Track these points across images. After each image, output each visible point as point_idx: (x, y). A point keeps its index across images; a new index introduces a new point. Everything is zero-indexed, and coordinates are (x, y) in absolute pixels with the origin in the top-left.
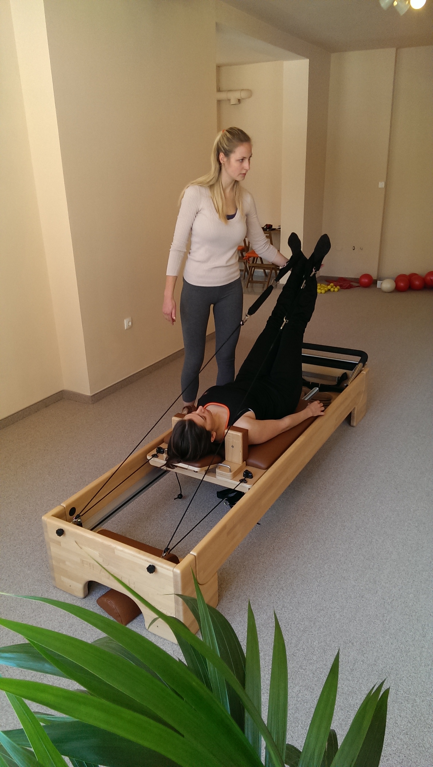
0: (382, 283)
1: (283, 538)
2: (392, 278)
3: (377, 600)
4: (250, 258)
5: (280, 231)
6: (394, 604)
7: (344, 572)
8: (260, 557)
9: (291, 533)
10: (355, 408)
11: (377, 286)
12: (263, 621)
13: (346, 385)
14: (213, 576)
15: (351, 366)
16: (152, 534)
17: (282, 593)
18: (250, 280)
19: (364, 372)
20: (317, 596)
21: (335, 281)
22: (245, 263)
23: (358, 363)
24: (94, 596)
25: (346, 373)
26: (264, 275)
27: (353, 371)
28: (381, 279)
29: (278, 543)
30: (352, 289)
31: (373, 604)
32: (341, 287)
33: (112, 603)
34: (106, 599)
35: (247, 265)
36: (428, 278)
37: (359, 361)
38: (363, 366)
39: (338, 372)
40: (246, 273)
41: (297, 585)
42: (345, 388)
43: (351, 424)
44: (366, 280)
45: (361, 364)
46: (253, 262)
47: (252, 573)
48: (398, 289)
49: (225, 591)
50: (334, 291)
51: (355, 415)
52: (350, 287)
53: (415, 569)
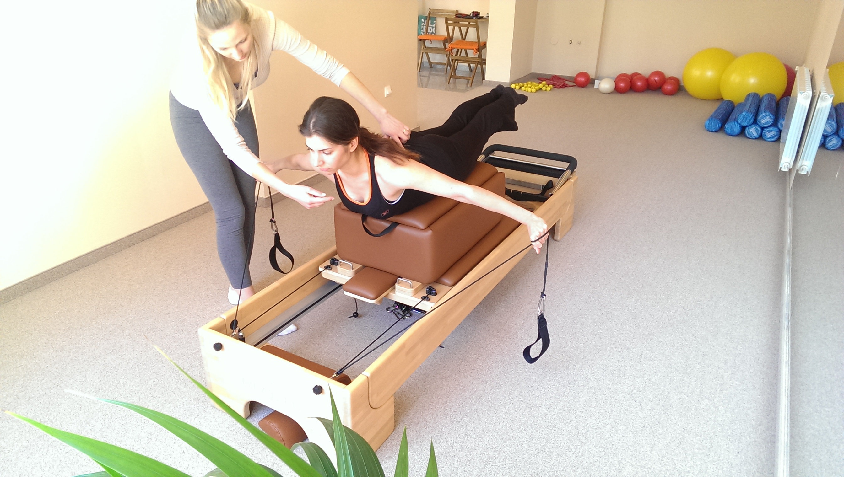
0: (600, 83)
1: (470, 360)
2: (611, 78)
3: (570, 431)
4: (454, 50)
5: (488, 19)
6: (588, 435)
7: (536, 399)
8: (444, 380)
9: (479, 355)
10: (559, 220)
11: (594, 86)
12: (443, 449)
13: (550, 194)
14: (388, 400)
15: (558, 173)
16: (325, 352)
17: (466, 420)
18: (453, 75)
19: (572, 180)
20: (505, 424)
21: (548, 80)
22: (448, 56)
23: (565, 169)
24: (257, 417)
25: (552, 180)
26: (469, 70)
27: (560, 178)
28: (599, 79)
29: (465, 365)
30: (566, 89)
31: (565, 435)
32: (554, 86)
33: (274, 426)
34: (268, 421)
35: (450, 58)
36: (652, 78)
37: (567, 167)
38: (571, 174)
39: (543, 180)
40: (449, 68)
41: (483, 411)
42: (549, 198)
43: (555, 238)
44: (582, 79)
45: (569, 172)
46: (457, 55)
47: (434, 398)
48: (618, 90)
49: (402, 416)
50: (546, 90)
51: (560, 228)
52: (565, 86)
53: (614, 398)
